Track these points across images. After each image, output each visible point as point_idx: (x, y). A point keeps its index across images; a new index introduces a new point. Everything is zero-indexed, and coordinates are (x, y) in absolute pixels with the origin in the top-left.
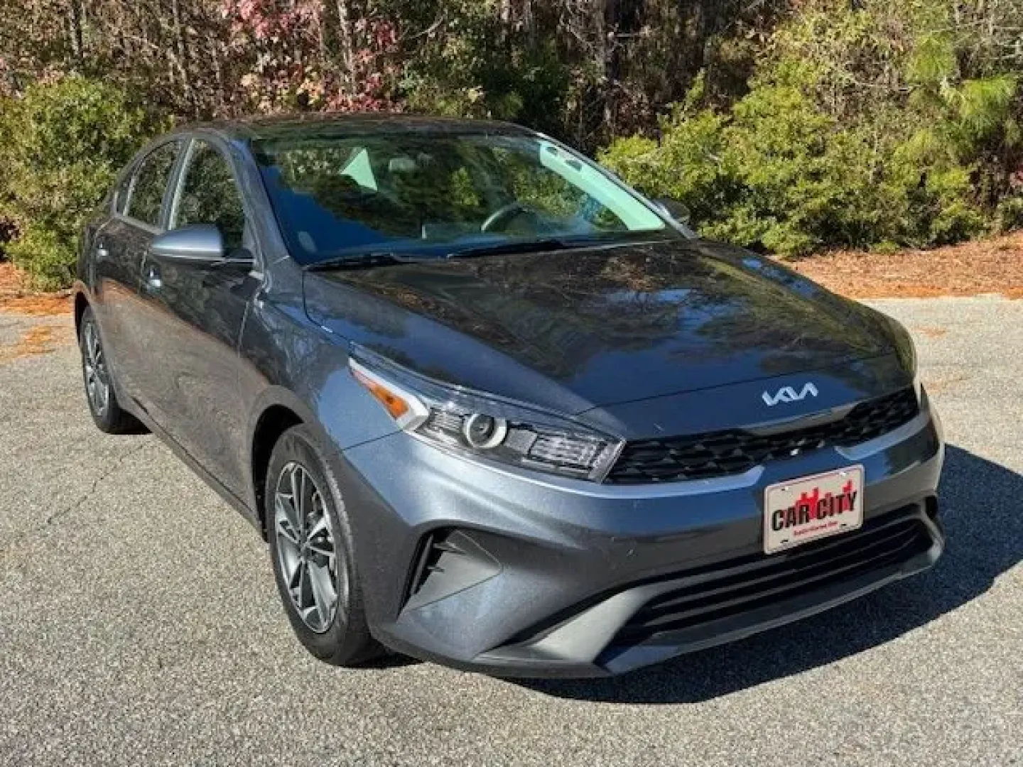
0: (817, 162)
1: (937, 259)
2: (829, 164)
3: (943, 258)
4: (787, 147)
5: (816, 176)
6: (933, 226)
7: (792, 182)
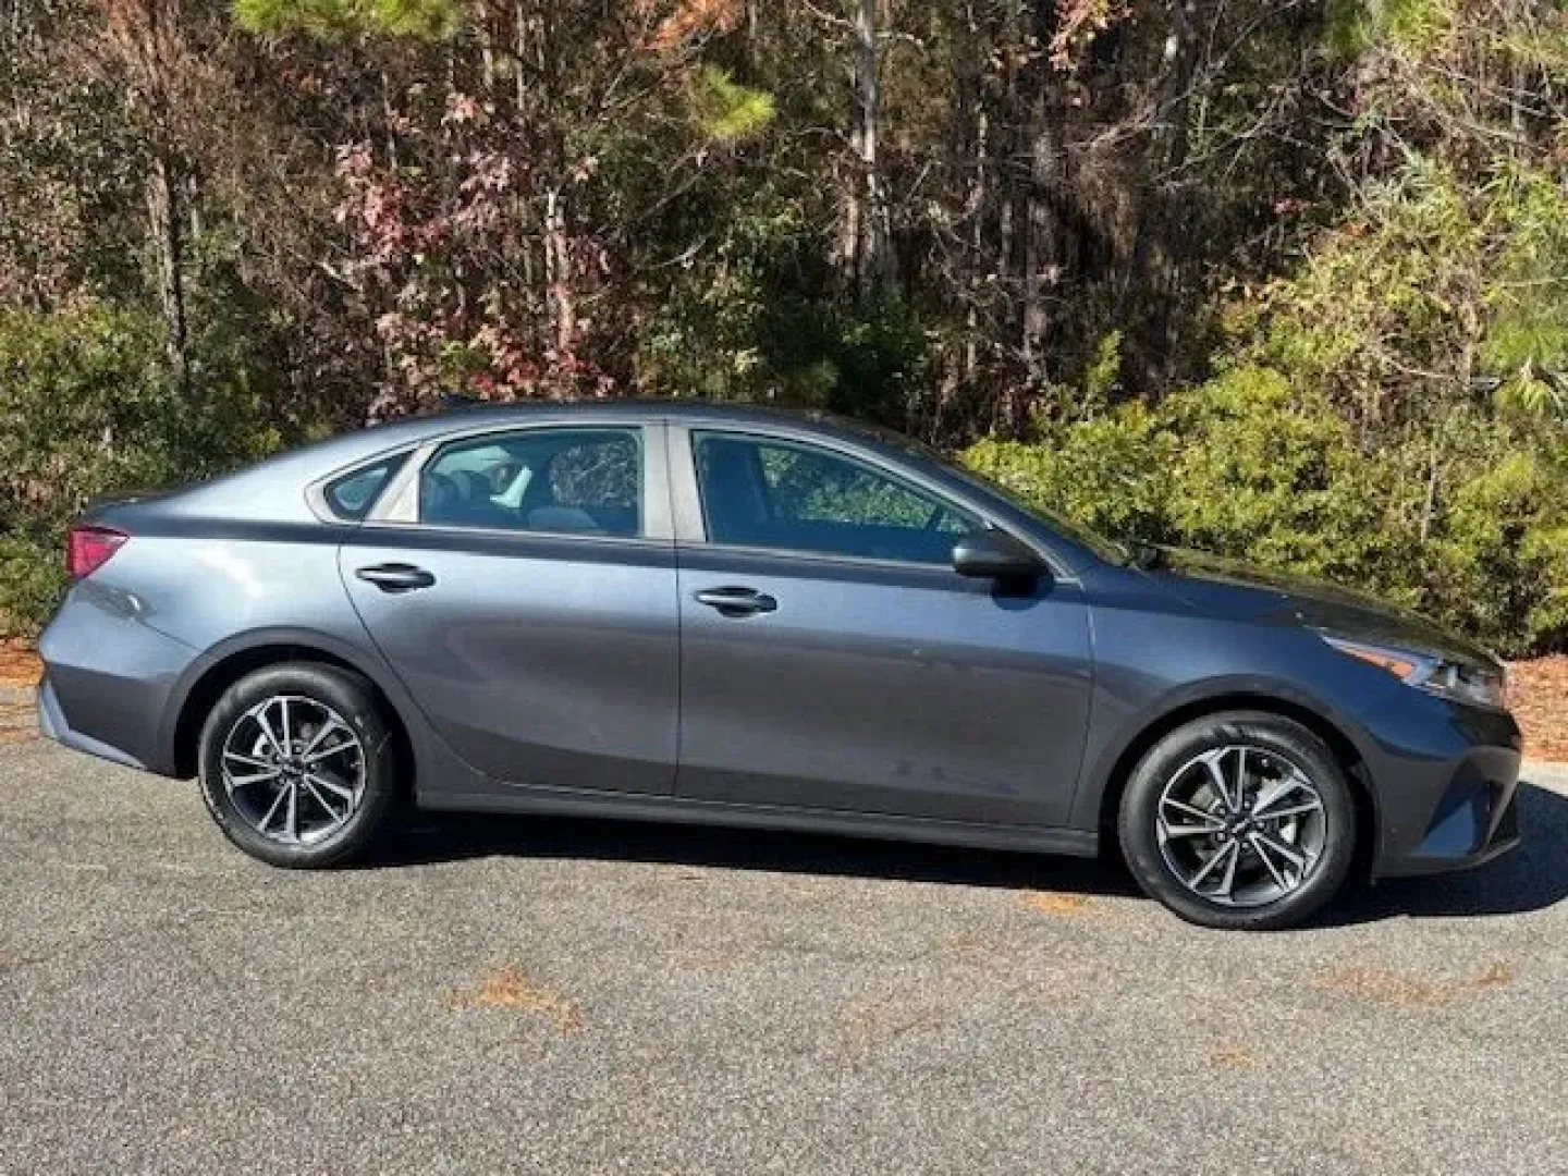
0: (1310, 499)
1: (1531, 679)
2: (1333, 504)
3: (1544, 677)
4: (1258, 472)
5: (1310, 521)
6: (1529, 620)
7: (1264, 529)
